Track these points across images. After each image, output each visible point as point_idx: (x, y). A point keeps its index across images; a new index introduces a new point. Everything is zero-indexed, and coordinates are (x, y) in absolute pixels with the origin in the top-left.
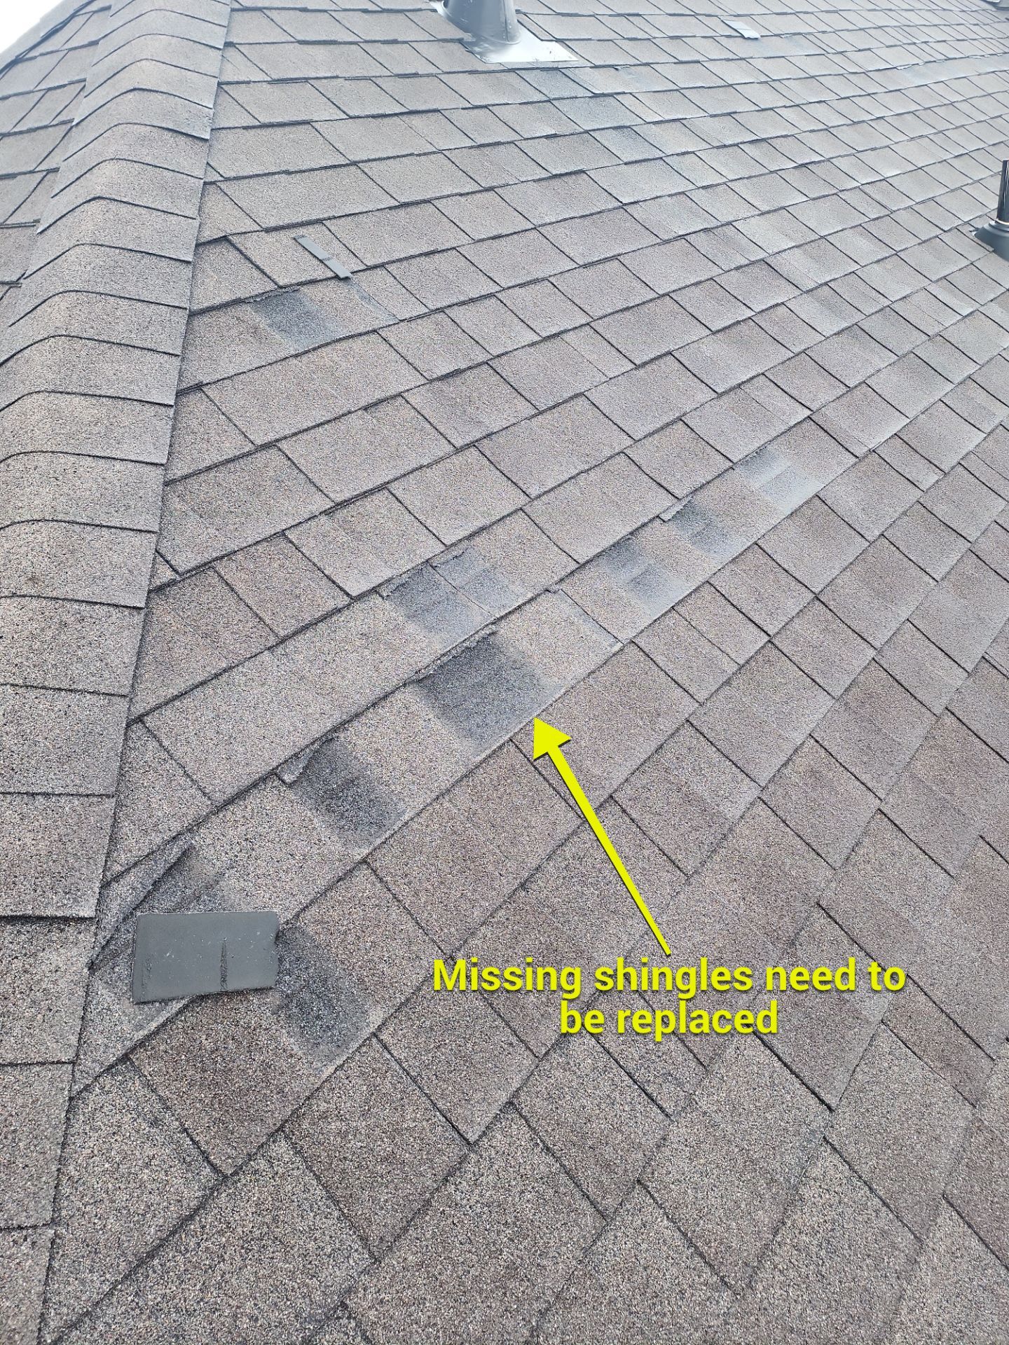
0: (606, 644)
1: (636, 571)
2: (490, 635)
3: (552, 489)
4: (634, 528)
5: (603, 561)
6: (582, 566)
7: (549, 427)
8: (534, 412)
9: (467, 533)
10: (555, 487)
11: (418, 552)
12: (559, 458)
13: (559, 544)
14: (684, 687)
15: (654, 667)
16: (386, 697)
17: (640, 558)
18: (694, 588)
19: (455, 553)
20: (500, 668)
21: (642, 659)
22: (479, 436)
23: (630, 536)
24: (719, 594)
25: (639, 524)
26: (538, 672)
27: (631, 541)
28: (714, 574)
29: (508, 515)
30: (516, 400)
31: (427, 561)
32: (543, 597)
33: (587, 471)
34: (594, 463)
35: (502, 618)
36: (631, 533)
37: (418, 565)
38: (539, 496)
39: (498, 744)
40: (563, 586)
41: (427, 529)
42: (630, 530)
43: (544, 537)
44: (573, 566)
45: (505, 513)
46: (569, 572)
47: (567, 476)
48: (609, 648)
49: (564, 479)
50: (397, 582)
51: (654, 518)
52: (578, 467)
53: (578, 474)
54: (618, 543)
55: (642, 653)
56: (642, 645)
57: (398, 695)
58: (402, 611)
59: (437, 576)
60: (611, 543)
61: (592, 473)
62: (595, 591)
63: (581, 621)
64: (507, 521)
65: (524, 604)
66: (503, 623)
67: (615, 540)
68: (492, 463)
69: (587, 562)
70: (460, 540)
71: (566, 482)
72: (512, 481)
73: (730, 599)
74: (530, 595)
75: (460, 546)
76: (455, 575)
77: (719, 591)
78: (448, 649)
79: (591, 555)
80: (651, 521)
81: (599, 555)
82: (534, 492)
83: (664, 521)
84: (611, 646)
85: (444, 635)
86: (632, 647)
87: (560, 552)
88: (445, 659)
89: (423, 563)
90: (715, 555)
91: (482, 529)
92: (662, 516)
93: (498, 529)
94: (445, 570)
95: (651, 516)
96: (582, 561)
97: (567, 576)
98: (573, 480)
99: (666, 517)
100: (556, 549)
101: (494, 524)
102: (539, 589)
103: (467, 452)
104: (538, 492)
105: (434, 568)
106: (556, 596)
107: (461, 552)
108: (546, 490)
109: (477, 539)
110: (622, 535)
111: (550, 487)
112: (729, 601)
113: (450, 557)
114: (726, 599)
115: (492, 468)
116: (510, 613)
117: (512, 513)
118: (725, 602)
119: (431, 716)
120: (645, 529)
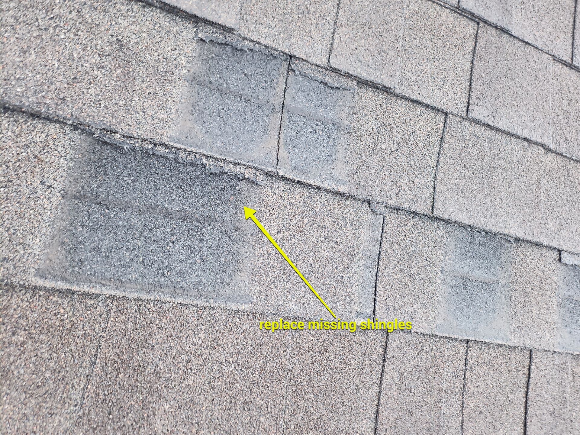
0: (356, 308)
1: (478, 274)
2: (248, 180)
3: (498, 130)
4: (526, 237)
5: (458, 233)
6: (432, 218)
7: (564, 83)
8: (567, 58)
9: (364, 76)
10: (502, 131)
11: (293, 40)
12: (539, 115)
13: (438, 178)
14: (380, 427)
15: (375, 377)
16: (35, 116)
17: (497, 267)
18: (511, 344)
19: (328, 80)
20: (213, 220)
21: (375, 357)
22: (492, 19)
23: (512, 240)
24: (526, 371)
25: (535, 240)
26: (248, 263)
27: (508, 245)
28: (546, 351)
29: (427, 106)
30: (562, 35)
31: (291, 57)
32: (356, 205)
33: (548, 150)
34: (564, 151)
35: (284, 179)
36: (517, 240)
37: (275, 50)
38: (477, 122)
39: (86, 289)
40: (391, 217)
41: (333, 33)
42: (520, 236)
43: (435, 157)
44: (425, 209)
45: (426, 102)
46: (413, 209)
47: (525, 134)
48: (354, 314)
49: (519, 133)
50: (231, 39)
51: (554, 249)
52: (545, 138)
53: (537, 144)
54: (495, 234)
55: (381, 351)
56: (392, 344)
57: (53, 129)
58: (197, 67)
59: (282, 79)
60: (488, 228)
61: (550, 157)
62: (414, 251)
63: (362, 263)
64: (419, 109)
65: (328, 191)
66: (278, 185)
67: (494, 230)
68: (474, 53)
69: (443, 220)
70: (349, 75)
71: (518, 137)
72: (470, 85)
73: (531, 386)
74: (342, 189)
75: (342, 79)
76: (301, 97)
77: (530, 369)
78: (178, 146)
79: (453, 218)
80: (549, 248)
81: (462, 226)
82: (477, 113)
83: (560, 260)
84: (359, 315)
85: (198, 130)
86: (381, 337)
87: (431, 184)
88: (160, 150)
89: (284, 53)
90: (567, 335)
91: (386, 90)
92: (564, 255)
93: (400, 106)
94: (297, 83)
95: (554, 244)
96: (437, 213)
97: (407, 211)
98: (526, 144)
99: (567, 258)
100: (430, 179)
101: (403, 98)
102: (362, 194)
103: (464, 21)
104: (481, 118)
105: (290, 69)
106: (371, 217)
107: (336, 85)
108: (491, 123)
109: (369, 93)
110: (506, 231)
111: (498, 126)
112: (528, 387)
113: (320, 78)
114: (528, 383)
115: (469, 57)
116: (299, 183)
117: (433, 108)
118: (523, 384)
119: (58, 186)
120: (536, 249)
